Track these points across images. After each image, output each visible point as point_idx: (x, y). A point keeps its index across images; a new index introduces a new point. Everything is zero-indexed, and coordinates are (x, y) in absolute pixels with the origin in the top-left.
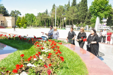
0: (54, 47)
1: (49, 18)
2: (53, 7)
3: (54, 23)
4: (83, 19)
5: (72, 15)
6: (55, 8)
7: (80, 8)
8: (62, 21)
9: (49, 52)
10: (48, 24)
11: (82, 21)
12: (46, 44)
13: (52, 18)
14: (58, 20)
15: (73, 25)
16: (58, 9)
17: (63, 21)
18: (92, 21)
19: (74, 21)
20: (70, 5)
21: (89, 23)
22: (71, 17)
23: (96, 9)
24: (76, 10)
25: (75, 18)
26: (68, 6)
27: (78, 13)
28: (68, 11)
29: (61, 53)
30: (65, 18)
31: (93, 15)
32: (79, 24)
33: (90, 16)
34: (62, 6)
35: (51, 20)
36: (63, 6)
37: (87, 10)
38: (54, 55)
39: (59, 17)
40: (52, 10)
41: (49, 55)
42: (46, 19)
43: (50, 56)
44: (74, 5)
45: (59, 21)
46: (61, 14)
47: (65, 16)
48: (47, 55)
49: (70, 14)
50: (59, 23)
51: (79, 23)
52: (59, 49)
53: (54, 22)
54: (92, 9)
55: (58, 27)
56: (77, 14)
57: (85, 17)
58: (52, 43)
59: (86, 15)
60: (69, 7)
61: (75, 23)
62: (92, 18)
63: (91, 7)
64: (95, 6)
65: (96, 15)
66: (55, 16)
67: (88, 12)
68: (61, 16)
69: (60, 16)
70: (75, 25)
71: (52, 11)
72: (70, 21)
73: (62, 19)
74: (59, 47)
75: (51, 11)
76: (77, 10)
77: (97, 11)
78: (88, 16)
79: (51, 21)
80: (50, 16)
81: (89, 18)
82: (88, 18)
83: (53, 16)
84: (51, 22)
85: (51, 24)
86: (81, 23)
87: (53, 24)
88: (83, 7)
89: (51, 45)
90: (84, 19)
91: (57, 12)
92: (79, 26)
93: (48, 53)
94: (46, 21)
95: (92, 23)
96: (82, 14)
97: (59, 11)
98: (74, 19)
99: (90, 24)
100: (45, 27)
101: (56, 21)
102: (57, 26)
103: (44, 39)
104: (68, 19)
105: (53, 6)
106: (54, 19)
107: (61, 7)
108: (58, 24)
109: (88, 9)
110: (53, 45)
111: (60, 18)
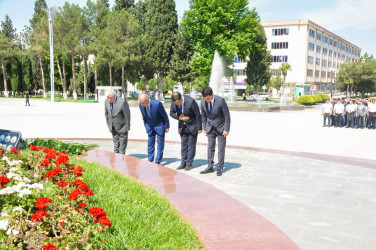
0: (57, 172)
1: (20, 53)
2: (38, 11)
3: (47, 77)
4: (162, 59)
5: (119, 46)
6: (44, 14)
7: (147, 19)
8: (78, 69)
9: (37, 195)
10: (21, 79)
11: (160, 68)
12: (18, 162)
13: (36, 57)
14: (61, 65)
15: (126, 86)
16: (58, 18)
17: (82, 70)
18: (197, 67)
19: (128, 67)
20: (108, 5)
21: (187, 75)
22: (118, 51)
23: (206, 22)
24: (133, 24)
25: (133, 57)
26: (99, 7)
27: (144, 37)
28: (102, 28)
29: (92, 194)
30: (91, 58)
31: (199, 44)
32: (150, 81)
33: (189, 49)
34: (77, 8)
35: (33, 63)
36: (81, 7)
37: (177, 26)
38: (62, 207)
39: (65, 51)
40: (35, 21)
41: (39, 208)
42: (9, 58)
43: (45, 208)
44: (124, 6)
45: (69, 70)
46: (76, 38)
47: (91, 47)
48: (27, 208)
49: (113, 41)
50: (69, 76)
51: (150, 76)
52: (80, 178)
53: (47, 72)
54: (193, 24)
55: (65, 94)
56: (138, 41)
57: (171, 52)
58: (44, 154)
59: (173, 44)
60: (103, 14)
61: (131, 74)
62: (194, 56)
63: (189, 15)
64: (202, 13)
65: (210, 44)
66: (48, 49)
67: (181, 33)
68: (76, 49)
69: (71, 46)
70: (133, 82)
71: (34, 26)
72: (113, 68)
73: (79, 61)
74: (80, 169)
75: (29, 25)
76: (136, 24)
77: (213, 33)
78: (181, 47)
79: (30, 69)
80: (27, 47)
81: (183, 56)
82: (180, 55)
83: (38, 48)
84: (34, 71)
85: (31, 81)
86: (156, 76)
87: (40, 79)
88: (161, 15)
89: (45, 164)
90: (168, 61)
91: (54, 32)
92: (148, 87)
93: (31, 197)
94: (8, 67)
95: (197, 75)
96: (159, 43)
97: (63, 29)
98: (129, 60)
99: (189, 80)
100: (6, 93)
101: (56, 68)
102: (61, 90)
103: (8, 144)
104: (105, 60)
105: (36, 4)
106: (44, 62)
107: (71, 12)
108: (62, 82)
109: (179, 23)
110: (54, 165)
111: (70, 56)
